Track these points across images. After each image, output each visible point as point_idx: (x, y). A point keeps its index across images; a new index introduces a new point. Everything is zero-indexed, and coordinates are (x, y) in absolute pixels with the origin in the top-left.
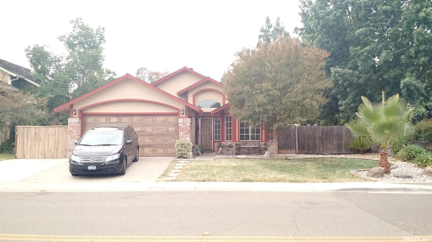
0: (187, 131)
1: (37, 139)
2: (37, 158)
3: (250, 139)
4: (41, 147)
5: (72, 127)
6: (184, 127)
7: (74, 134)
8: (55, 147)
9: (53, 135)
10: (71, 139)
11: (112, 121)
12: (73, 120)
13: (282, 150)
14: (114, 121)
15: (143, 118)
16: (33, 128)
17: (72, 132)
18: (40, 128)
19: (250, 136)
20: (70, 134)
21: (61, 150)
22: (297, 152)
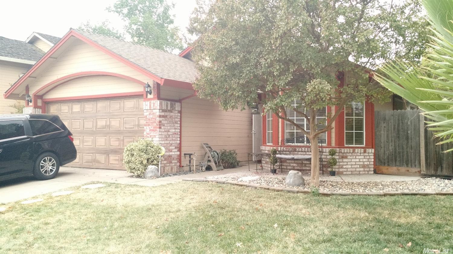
12: (28, 109)
13: (386, 167)
22: (422, 172)
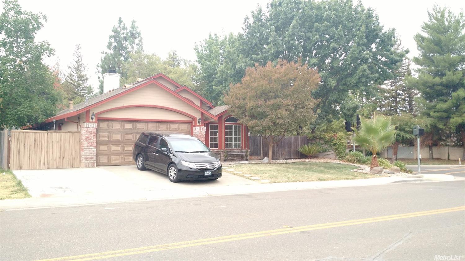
0: (203, 139)
1: (37, 146)
2: (38, 169)
3: (233, 147)
4: (44, 155)
5: (89, 133)
6: (201, 135)
7: (91, 140)
8: (60, 156)
9: (58, 142)
10: (88, 146)
11: (126, 127)
12: (91, 124)
14: (129, 127)
15: (158, 125)
16: (32, 133)
17: (89, 138)
18: (41, 133)
19: (233, 144)
20: (86, 141)
21: (67, 159)
